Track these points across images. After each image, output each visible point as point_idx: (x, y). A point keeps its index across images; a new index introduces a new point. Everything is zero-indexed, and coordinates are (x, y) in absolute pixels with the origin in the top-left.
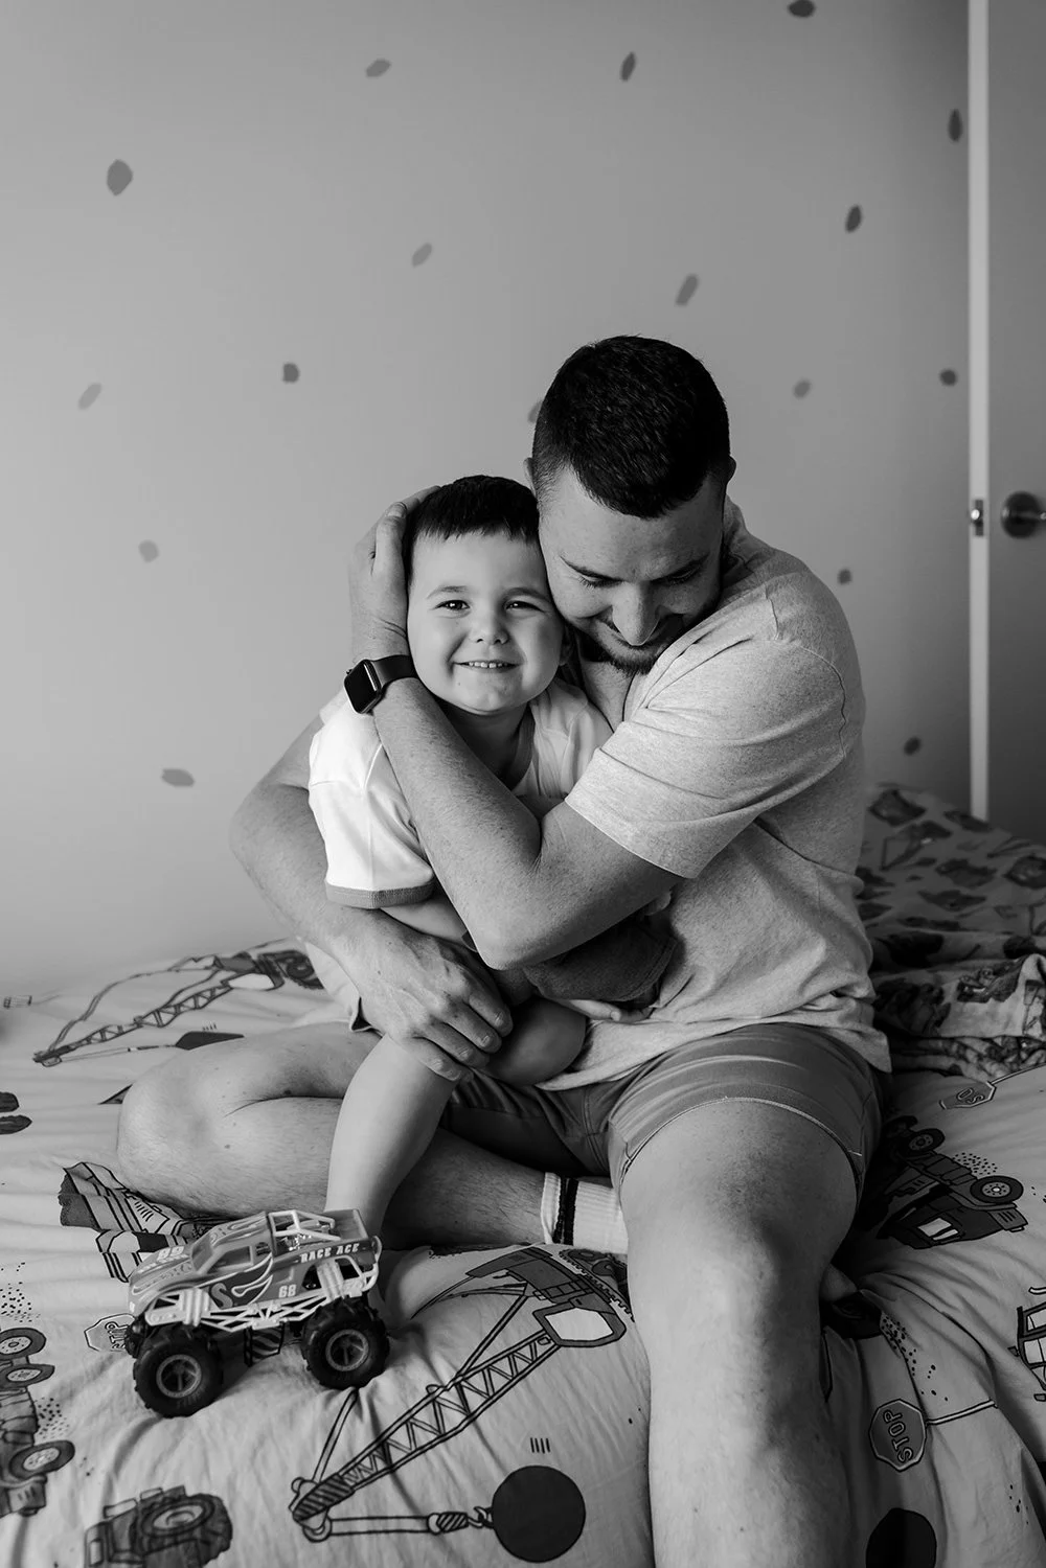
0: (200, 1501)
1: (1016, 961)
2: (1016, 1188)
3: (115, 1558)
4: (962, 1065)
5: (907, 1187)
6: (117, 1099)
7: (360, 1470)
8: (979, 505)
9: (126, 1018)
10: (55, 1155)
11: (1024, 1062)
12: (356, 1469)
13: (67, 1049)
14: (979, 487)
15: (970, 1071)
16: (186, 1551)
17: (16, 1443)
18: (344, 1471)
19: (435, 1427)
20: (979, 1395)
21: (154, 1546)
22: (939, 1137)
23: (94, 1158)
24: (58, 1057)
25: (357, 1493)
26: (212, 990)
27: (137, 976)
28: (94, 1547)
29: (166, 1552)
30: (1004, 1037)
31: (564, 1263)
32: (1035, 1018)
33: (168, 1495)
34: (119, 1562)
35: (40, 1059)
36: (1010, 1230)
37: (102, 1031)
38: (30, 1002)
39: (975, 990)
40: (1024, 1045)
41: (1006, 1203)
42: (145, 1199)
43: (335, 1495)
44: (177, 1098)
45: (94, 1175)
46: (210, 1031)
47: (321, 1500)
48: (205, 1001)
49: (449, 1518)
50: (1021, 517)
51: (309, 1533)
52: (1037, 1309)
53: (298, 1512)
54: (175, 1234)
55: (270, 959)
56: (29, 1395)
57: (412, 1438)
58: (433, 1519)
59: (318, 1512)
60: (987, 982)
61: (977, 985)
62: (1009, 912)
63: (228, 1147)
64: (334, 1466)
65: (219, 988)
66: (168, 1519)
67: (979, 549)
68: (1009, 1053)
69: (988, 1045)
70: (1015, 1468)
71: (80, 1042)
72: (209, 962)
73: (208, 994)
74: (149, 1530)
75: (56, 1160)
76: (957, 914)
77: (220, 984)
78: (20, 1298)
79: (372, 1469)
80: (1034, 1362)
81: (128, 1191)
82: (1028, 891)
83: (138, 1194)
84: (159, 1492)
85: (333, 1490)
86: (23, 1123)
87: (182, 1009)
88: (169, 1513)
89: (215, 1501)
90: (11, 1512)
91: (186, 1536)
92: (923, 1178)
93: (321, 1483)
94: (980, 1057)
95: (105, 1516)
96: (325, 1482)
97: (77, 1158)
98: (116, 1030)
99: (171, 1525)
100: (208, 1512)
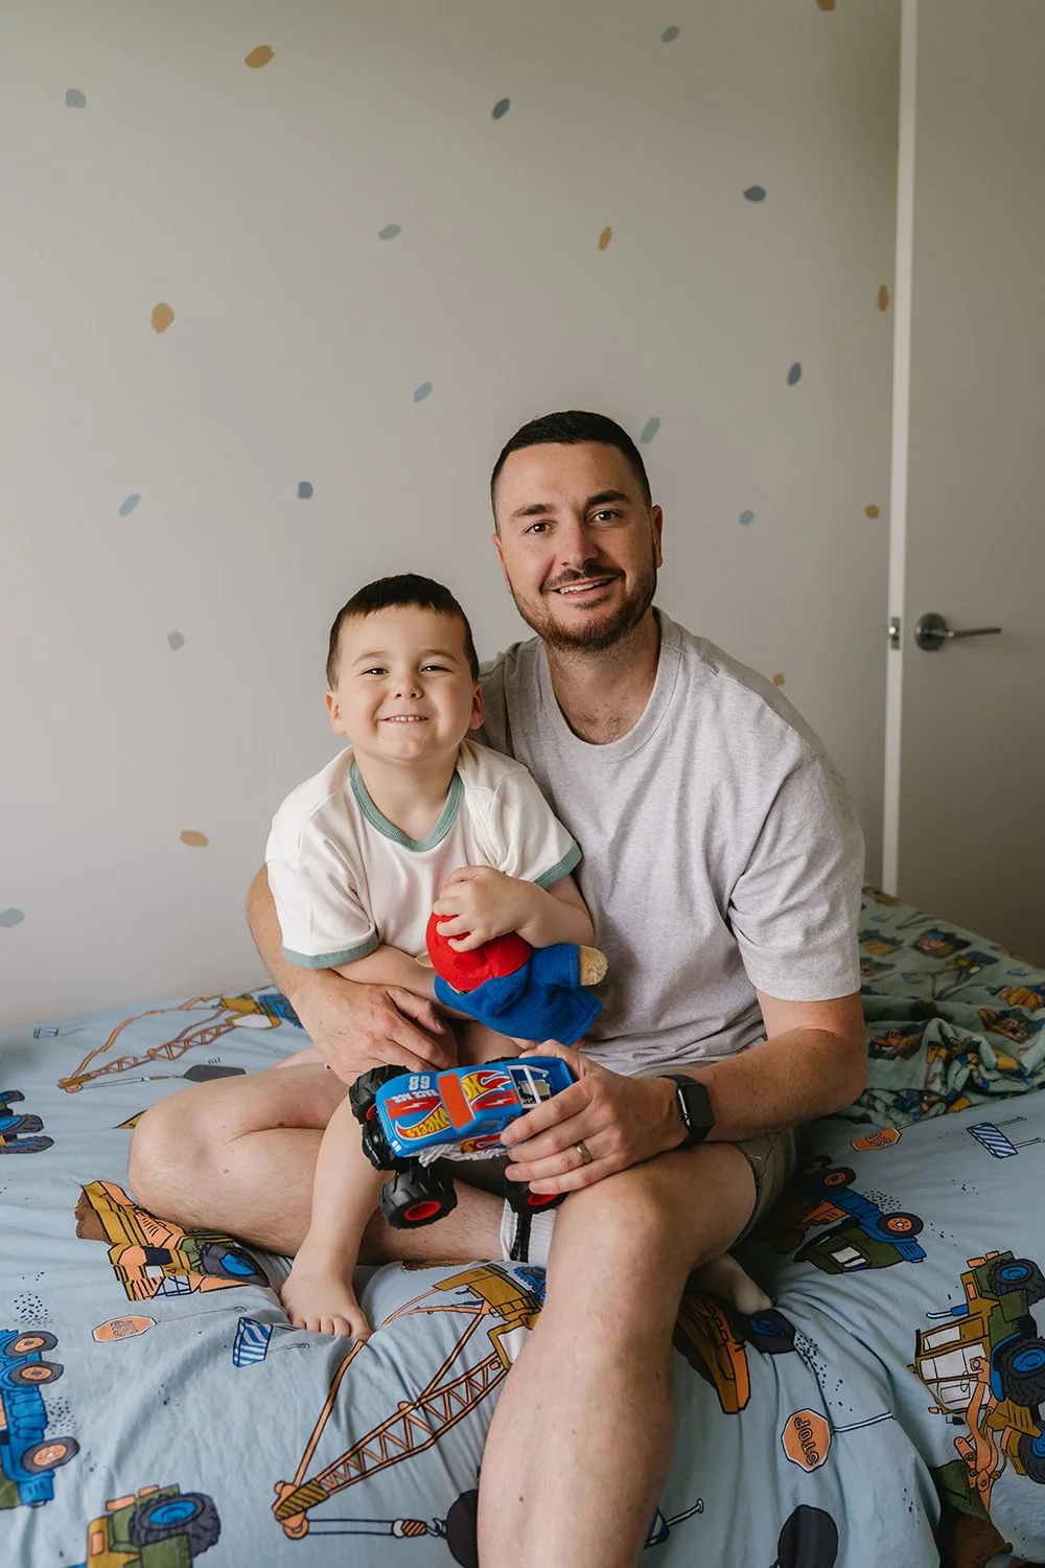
0: (192, 1499)
1: (920, 1023)
2: (918, 1225)
3: (115, 1548)
4: (871, 1113)
5: (822, 1217)
6: (130, 1123)
7: (335, 1476)
8: (896, 622)
9: (141, 1050)
10: (75, 1174)
11: (925, 1112)
12: (332, 1475)
13: (88, 1077)
14: (896, 608)
15: (878, 1119)
16: (178, 1546)
17: (28, 1439)
18: (322, 1476)
19: (405, 1442)
20: (880, 1408)
21: (150, 1539)
22: (851, 1176)
23: (106, 1176)
24: (79, 1084)
25: (332, 1497)
26: (217, 1028)
27: (152, 1013)
28: (97, 1539)
29: (159, 1545)
30: (908, 1090)
31: (518, 1279)
32: (935, 1075)
33: (164, 1492)
34: (118, 1551)
35: (63, 1085)
36: (911, 1261)
37: (120, 1062)
38: (56, 1033)
39: (884, 1048)
40: (926, 1098)
41: (908, 1237)
42: (151, 1216)
43: (313, 1498)
44: (183, 1128)
45: (108, 1193)
46: (215, 1064)
47: (300, 1502)
48: (211, 1037)
49: (412, 1524)
50: (933, 633)
51: (288, 1531)
52: (933, 1332)
53: (280, 1513)
54: (178, 1248)
55: (270, 1001)
56: (40, 1395)
57: (384, 1449)
58: (398, 1525)
59: (297, 1513)
60: (894, 1042)
61: (886, 1044)
62: (915, 978)
63: (226, 1171)
64: (313, 1472)
65: (224, 1026)
66: (163, 1514)
67: (895, 660)
68: (914, 1105)
69: (894, 1097)
70: (910, 1474)
71: (99, 1071)
72: (216, 1002)
73: (214, 1031)
74: (146, 1524)
75: (74, 1178)
76: (869, 978)
77: (225, 1023)
78: (38, 1304)
79: (345, 1476)
80: (928, 1378)
81: (137, 1207)
82: (930, 959)
83: (145, 1211)
84: (155, 1489)
85: (311, 1494)
86: (48, 1142)
87: (191, 1044)
88: (164, 1509)
89: (206, 1499)
90: (22, 1504)
91: (179, 1530)
92: (836, 1211)
93: (300, 1487)
94: (887, 1107)
95: (107, 1510)
96: (304, 1486)
97: (93, 1177)
98: (131, 1061)
99: (166, 1520)
100: (200, 1509)
